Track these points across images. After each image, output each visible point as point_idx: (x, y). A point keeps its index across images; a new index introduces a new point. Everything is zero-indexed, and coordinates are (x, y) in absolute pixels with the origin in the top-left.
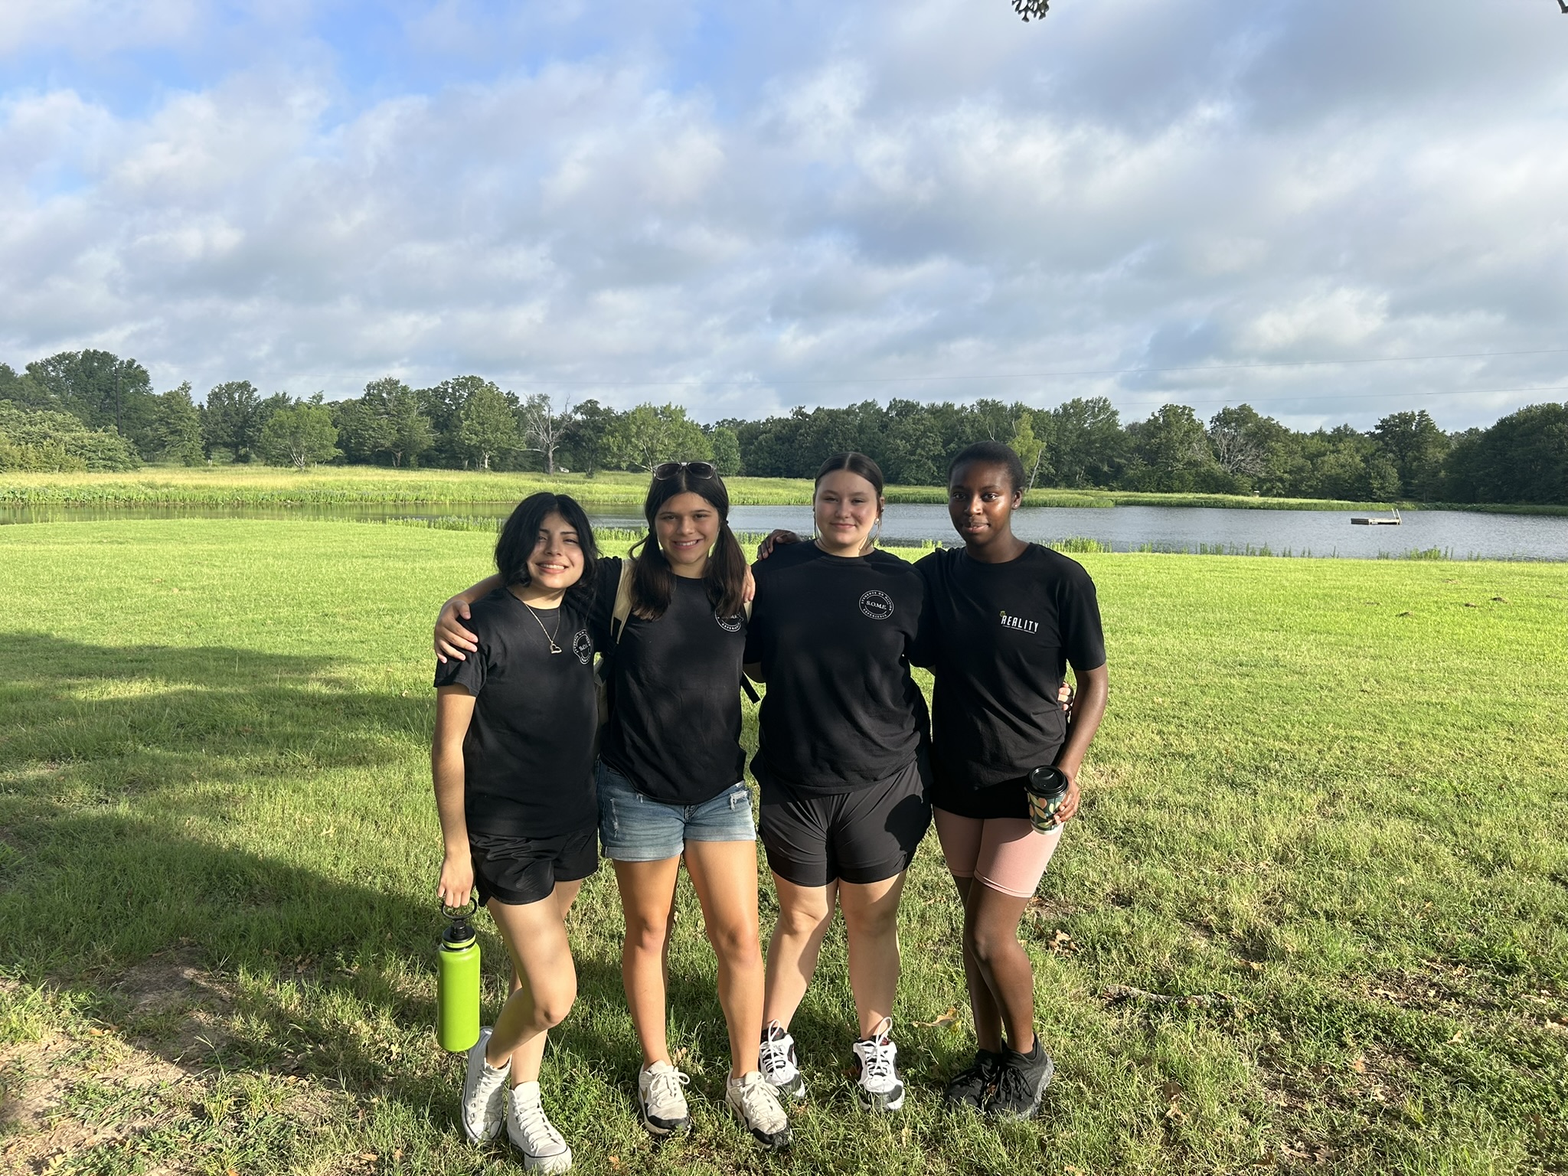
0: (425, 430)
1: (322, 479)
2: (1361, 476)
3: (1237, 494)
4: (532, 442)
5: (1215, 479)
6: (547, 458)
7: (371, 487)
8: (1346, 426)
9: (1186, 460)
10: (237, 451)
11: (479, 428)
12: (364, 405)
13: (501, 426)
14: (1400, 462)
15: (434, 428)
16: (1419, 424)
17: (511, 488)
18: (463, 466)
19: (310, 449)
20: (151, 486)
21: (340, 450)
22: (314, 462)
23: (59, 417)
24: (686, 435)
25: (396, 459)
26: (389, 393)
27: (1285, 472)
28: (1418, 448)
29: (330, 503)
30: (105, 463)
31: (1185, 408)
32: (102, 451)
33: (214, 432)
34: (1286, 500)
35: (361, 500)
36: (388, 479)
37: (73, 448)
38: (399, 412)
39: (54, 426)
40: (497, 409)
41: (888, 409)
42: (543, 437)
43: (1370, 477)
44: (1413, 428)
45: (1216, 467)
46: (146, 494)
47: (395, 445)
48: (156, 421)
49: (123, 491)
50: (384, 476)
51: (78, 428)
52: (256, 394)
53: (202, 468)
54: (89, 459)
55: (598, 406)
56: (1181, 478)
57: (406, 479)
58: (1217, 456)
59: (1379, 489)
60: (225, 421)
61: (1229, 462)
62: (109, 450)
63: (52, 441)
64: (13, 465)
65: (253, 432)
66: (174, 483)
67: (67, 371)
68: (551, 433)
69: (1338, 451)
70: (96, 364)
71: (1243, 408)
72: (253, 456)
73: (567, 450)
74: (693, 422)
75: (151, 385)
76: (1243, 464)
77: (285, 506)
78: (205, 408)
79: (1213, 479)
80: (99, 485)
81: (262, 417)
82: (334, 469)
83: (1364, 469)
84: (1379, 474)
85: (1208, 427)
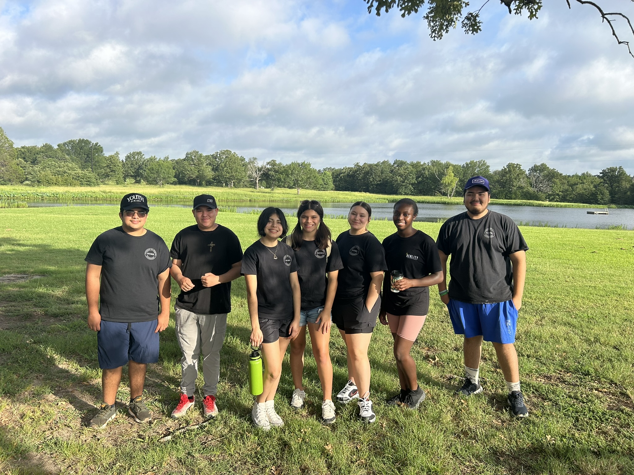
0: (209, 171)
1: (169, 190)
2: (593, 193)
3: (539, 201)
4: (250, 177)
5: (530, 194)
6: (256, 183)
7: (188, 193)
8: (587, 172)
9: (518, 186)
10: (136, 178)
11: (230, 171)
12: (185, 161)
13: (238, 170)
14: (610, 188)
15: (212, 170)
16: (619, 172)
17: (242, 195)
18: (223, 185)
19: (164, 178)
20: (104, 192)
21: (176, 179)
22: (165, 183)
23: (70, 165)
24: (311, 174)
25: (197, 183)
26: (195, 157)
27: (560, 192)
28: (618, 182)
29: (172, 200)
30: (87, 183)
31: (517, 164)
32: (86, 178)
33: (127, 171)
34: (560, 203)
35: (184, 198)
36: (194, 190)
37: (75, 177)
38: (199, 164)
39: (68, 168)
40: (237, 163)
41: (394, 164)
42: (254, 174)
43: (597, 194)
44: (616, 173)
45: (530, 189)
46: (102, 195)
47: (197, 177)
48: (106, 167)
49: (94, 194)
50: (193, 189)
51: (77, 170)
52: (144, 156)
53: (123, 185)
54: (81, 181)
55: (276, 162)
56: (515, 194)
57: (201, 191)
58: (531, 185)
59: (600, 199)
60: (132, 167)
61: (536, 187)
62: (88, 178)
63: (67, 174)
64: (53, 183)
65: (142, 171)
66: (113, 191)
67: (72, 147)
68: (257, 173)
69: (583, 183)
70: (83, 144)
71: (542, 165)
72: (142, 180)
73: (264, 180)
74: (314, 169)
75: (104, 153)
76: (542, 188)
77: (155, 201)
78: (124, 161)
79: (529, 194)
80: (85, 192)
81: (145, 166)
82: (173, 186)
83: (595, 190)
84: (601, 193)
85: (527, 172)
